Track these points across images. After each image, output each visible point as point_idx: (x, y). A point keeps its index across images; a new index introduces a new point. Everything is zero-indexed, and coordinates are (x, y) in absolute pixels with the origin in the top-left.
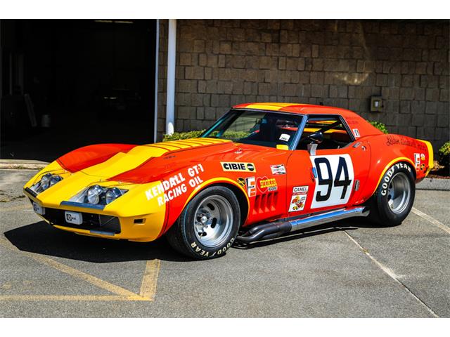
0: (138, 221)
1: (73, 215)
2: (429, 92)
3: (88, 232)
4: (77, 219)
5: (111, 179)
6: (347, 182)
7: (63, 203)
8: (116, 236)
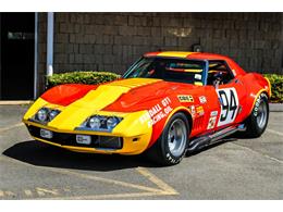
0: (135, 140)
1: (84, 137)
2: (232, 42)
3: (93, 149)
4: (88, 140)
5: (103, 110)
6: (235, 107)
7: (76, 129)
8: (118, 151)
